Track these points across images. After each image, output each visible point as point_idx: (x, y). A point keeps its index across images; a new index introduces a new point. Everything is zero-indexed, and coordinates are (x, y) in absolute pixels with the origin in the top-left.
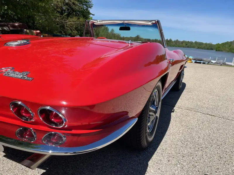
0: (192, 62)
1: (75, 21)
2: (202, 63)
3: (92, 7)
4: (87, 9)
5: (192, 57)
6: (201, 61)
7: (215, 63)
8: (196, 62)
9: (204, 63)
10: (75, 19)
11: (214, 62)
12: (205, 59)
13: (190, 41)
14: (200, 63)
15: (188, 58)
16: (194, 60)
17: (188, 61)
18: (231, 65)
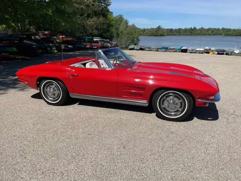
0: (214, 54)
1: (95, 21)
2: (225, 54)
3: (110, 4)
4: (106, 8)
5: (214, 49)
6: (224, 52)
7: (238, 53)
8: (218, 54)
9: (227, 54)
10: (95, 19)
12: (227, 50)
13: (216, 28)
14: (223, 54)
15: (210, 49)
16: (216, 51)
17: (210, 53)
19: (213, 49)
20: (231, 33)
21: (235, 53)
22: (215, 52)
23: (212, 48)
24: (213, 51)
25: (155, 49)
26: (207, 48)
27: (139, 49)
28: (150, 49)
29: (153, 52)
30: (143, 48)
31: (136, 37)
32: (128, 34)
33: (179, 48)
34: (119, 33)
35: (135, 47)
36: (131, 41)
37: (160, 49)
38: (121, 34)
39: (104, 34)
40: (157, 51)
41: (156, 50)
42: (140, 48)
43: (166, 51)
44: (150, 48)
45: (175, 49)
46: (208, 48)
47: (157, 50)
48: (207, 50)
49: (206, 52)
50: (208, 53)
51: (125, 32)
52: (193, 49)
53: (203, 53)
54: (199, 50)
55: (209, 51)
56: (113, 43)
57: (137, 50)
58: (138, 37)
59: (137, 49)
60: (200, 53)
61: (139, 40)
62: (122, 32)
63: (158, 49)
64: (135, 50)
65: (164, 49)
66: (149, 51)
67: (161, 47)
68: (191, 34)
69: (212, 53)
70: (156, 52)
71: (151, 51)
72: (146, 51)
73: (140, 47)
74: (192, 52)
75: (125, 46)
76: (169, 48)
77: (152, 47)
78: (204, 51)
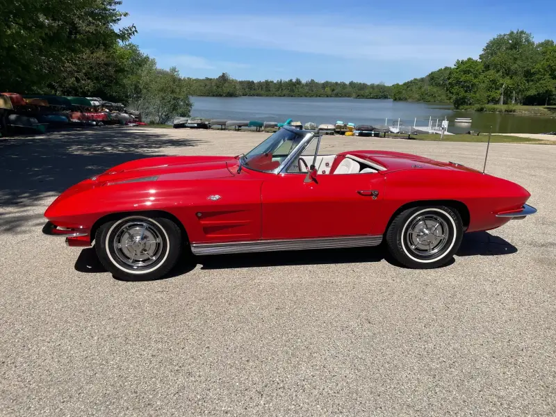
0: (353, 135)
2: (373, 135)
3: (118, 20)
5: (353, 124)
6: (371, 131)
7: (398, 133)
8: (361, 135)
9: (377, 135)
11: (395, 130)
12: (377, 126)
13: (339, 82)
14: (369, 135)
15: (345, 126)
16: (358, 130)
17: (347, 133)
18: (428, 133)
19: (351, 125)
20: (367, 92)
21: (391, 132)
22: (355, 131)
24: (351, 130)
25: (233, 127)
26: (340, 123)
27: (196, 125)
28: (223, 127)
29: (231, 132)
30: (207, 123)
31: (181, 97)
32: (162, 90)
33: (286, 124)
34: (141, 87)
35: (189, 122)
37: (246, 125)
38: (144, 91)
39: (107, 90)
40: (238, 130)
41: (237, 128)
42: (198, 124)
43: (259, 131)
44: (224, 124)
45: (276, 125)
46: (342, 122)
47: (239, 128)
48: (340, 127)
49: (338, 133)
50: (343, 133)
51: (154, 86)
52: (313, 126)
53: (332, 134)
54: (326, 128)
55: (345, 130)
56: (132, 111)
57: (192, 128)
58: (187, 98)
59: (193, 125)
60: (327, 134)
61: (190, 105)
62: (147, 86)
63: (240, 126)
64: (188, 127)
65: (254, 126)
66: (222, 129)
67: (248, 122)
68: (292, 94)
69: (350, 133)
70: (236, 132)
71: (224, 129)
72: (215, 131)
73: (199, 122)
75: (157, 118)
76: (265, 123)
77: (229, 122)
78: (334, 130)
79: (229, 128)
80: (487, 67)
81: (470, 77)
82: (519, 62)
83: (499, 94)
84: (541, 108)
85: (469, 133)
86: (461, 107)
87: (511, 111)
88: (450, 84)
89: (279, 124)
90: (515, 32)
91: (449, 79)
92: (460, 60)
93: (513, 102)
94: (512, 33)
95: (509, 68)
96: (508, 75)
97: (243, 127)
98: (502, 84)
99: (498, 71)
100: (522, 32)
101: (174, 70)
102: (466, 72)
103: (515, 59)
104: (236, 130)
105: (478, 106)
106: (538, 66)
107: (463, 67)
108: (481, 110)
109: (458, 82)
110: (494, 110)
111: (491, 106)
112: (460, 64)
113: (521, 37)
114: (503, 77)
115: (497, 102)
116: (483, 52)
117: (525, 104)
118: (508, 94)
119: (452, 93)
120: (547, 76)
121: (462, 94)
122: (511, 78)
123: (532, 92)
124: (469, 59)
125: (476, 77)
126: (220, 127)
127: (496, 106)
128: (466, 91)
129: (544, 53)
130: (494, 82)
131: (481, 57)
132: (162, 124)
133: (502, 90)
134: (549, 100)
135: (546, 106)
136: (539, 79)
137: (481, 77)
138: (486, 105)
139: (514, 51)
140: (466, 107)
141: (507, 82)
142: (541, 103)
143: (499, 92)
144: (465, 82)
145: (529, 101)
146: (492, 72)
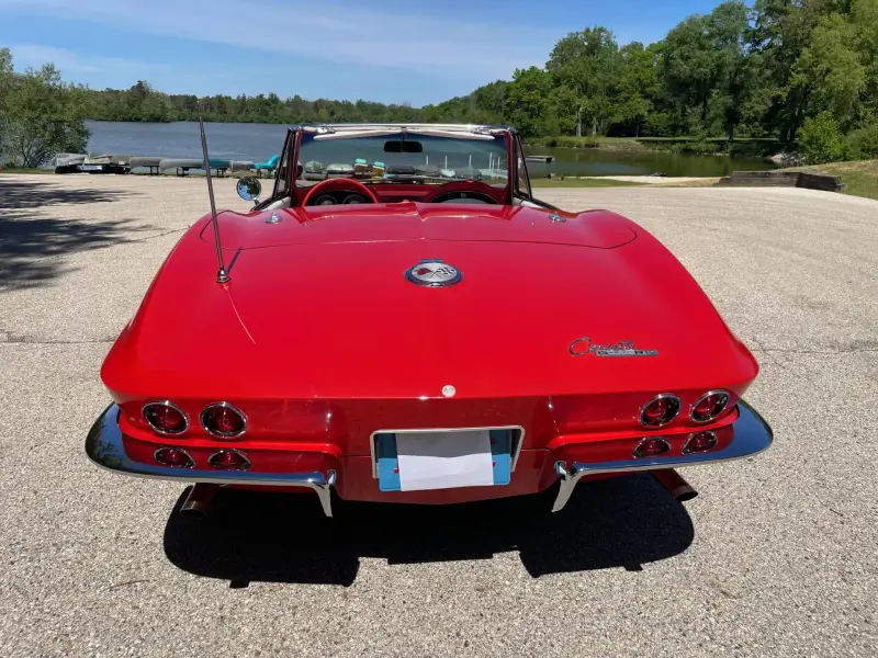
5: (383, 164)
6: (413, 174)
11: (450, 173)
12: (422, 167)
15: (370, 167)
18: (490, 177)
19: (379, 165)
21: (444, 176)
22: (386, 175)
23: (377, 163)
24: (380, 172)
25: (174, 171)
26: (361, 162)
27: (100, 168)
28: (154, 169)
29: (170, 179)
30: (122, 163)
33: (270, 163)
35: (87, 161)
36: (47, 136)
37: (197, 166)
40: (183, 175)
41: (180, 172)
42: (104, 166)
43: (222, 177)
44: (155, 164)
45: (253, 167)
46: (364, 161)
47: (184, 171)
48: (361, 168)
52: (318, 167)
54: (339, 169)
55: (369, 173)
57: (92, 172)
58: (79, 118)
59: (94, 168)
61: (85, 133)
63: (186, 169)
64: (86, 171)
65: (213, 167)
66: (152, 174)
67: (202, 161)
70: (179, 179)
71: (157, 174)
72: (139, 178)
73: (107, 161)
74: (316, 175)
75: (21, 159)
76: (232, 162)
77: (165, 161)
78: (352, 173)
79: (166, 171)
80: (557, 82)
81: (535, 95)
82: (599, 74)
83: (574, 121)
84: (633, 141)
85: (549, 177)
86: (527, 140)
87: (593, 146)
88: (508, 105)
89: (257, 165)
90: (592, 30)
91: (506, 97)
92: (521, 69)
93: (594, 133)
94: (588, 30)
95: (587, 84)
96: (585, 92)
97: (191, 171)
98: (579, 106)
99: (572, 87)
100: (601, 30)
101: (49, 70)
102: (530, 88)
103: (594, 69)
104: (178, 175)
105: (549, 139)
106: (624, 80)
107: (525, 80)
108: (553, 144)
109: (520, 103)
110: (571, 144)
111: (565, 138)
112: (521, 75)
113: (599, 38)
114: (579, 96)
115: (573, 133)
116: (549, 59)
117: (609, 135)
118: (587, 123)
119: (513, 119)
120: (637, 94)
121: (526, 121)
122: (590, 97)
123: (618, 119)
124: (533, 68)
125: (543, 96)
126: (148, 170)
127: (573, 139)
128: (531, 117)
129: (630, 61)
130: (567, 102)
131: (548, 65)
132: (32, 166)
133: (578, 116)
134: (641, 129)
135: (637, 138)
136: (627, 99)
137: (550, 95)
138: (560, 138)
139: (591, 58)
140: (533, 140)
141: (584, 103)
142: (630, 134)
143: (575, 117)
144: (529, 103)
145: (616, 131)
146: (563, 88)
